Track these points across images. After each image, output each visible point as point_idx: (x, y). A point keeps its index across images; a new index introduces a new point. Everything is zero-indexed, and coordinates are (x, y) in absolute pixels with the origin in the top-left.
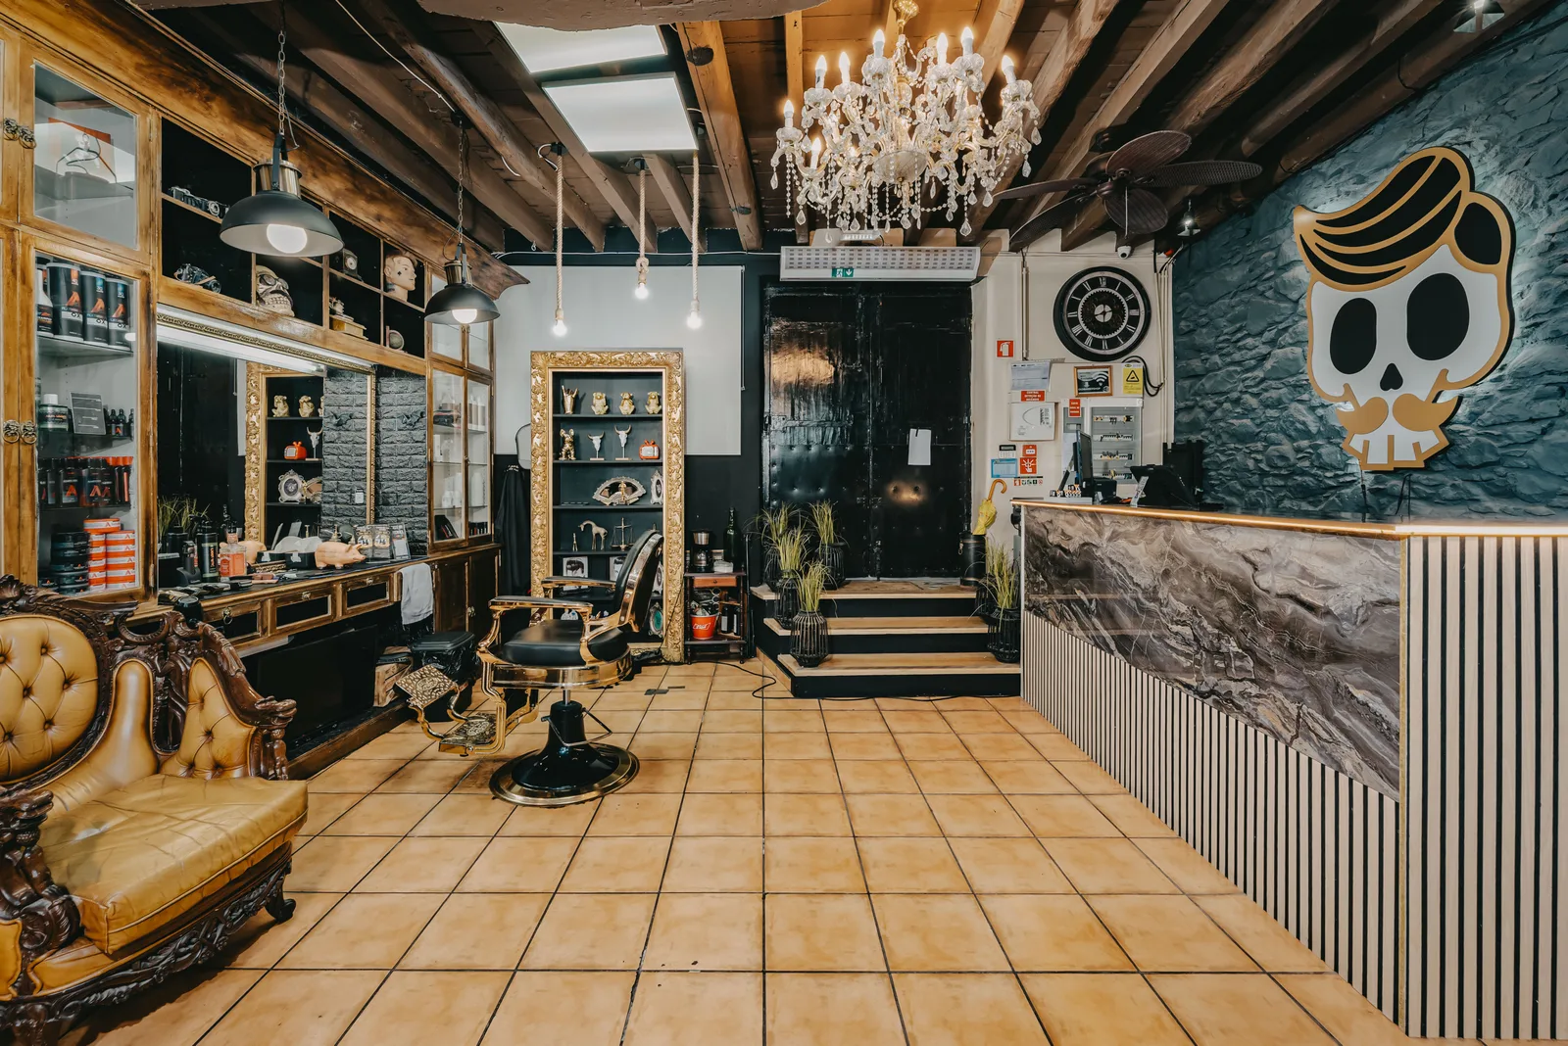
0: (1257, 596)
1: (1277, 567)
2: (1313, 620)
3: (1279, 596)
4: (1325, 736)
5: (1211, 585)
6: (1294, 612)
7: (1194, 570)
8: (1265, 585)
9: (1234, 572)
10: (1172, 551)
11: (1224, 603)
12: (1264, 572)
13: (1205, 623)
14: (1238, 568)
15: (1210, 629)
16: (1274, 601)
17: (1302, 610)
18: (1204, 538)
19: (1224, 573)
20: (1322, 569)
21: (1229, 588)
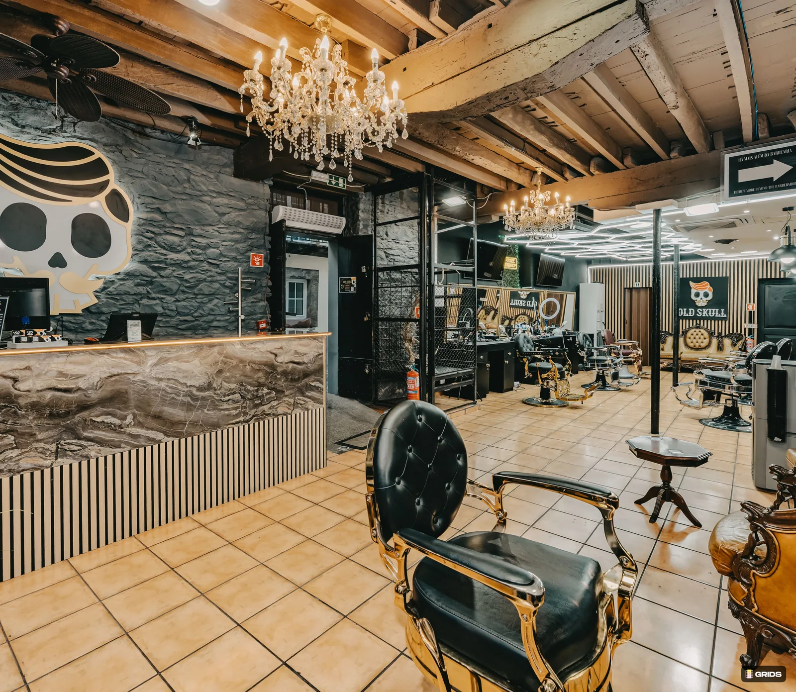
0: (277, 366)
1: (286, 353)
2: (299, 367)
3: (286, 363)
4: (303, 402)
5: (253, 368)
6: (293, 366)
7: (241, 365)
8: (280, 361)
9: (265, 360)
10: (224, 359)
11: (260, 374)
12: (280, 356)
13: (249, 387)
14: (267, 357)
15: (252, 389)
16: (285, 365)
17: (295, 365)
18: (248, 349)
19: (259, 361)
20: (302, 349)
21: (263, 367)
